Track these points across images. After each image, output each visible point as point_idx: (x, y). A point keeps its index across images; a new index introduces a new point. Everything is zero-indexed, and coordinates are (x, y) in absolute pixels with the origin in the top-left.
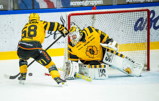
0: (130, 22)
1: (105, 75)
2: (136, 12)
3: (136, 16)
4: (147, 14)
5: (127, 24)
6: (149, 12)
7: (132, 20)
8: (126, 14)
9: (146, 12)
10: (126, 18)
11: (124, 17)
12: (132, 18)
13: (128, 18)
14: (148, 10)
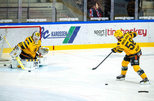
0: (29, 33)
1: (37, 66)
2: (32, 28)
3: (33, 30)
4: (39, 29)
5: (27, 35)
6: (41, 28)
7: (30, 32)
8: (28, 29)
9: (39, 28)
10: (27, 31)
11: (26, 30)
12: (30, 31)
13: (28, 31)
14: (40, 27)
